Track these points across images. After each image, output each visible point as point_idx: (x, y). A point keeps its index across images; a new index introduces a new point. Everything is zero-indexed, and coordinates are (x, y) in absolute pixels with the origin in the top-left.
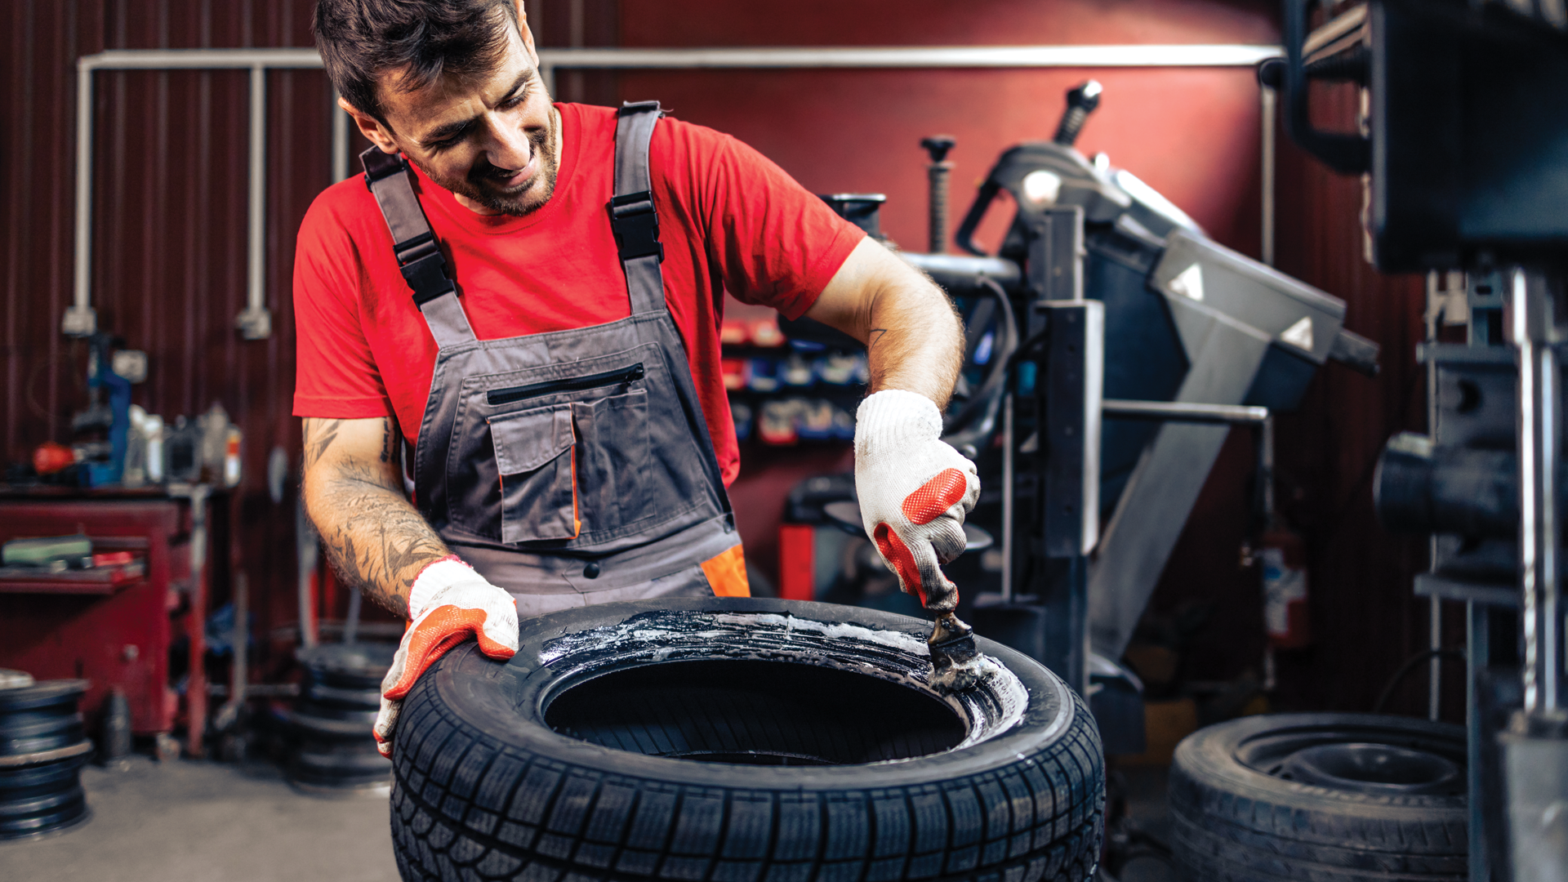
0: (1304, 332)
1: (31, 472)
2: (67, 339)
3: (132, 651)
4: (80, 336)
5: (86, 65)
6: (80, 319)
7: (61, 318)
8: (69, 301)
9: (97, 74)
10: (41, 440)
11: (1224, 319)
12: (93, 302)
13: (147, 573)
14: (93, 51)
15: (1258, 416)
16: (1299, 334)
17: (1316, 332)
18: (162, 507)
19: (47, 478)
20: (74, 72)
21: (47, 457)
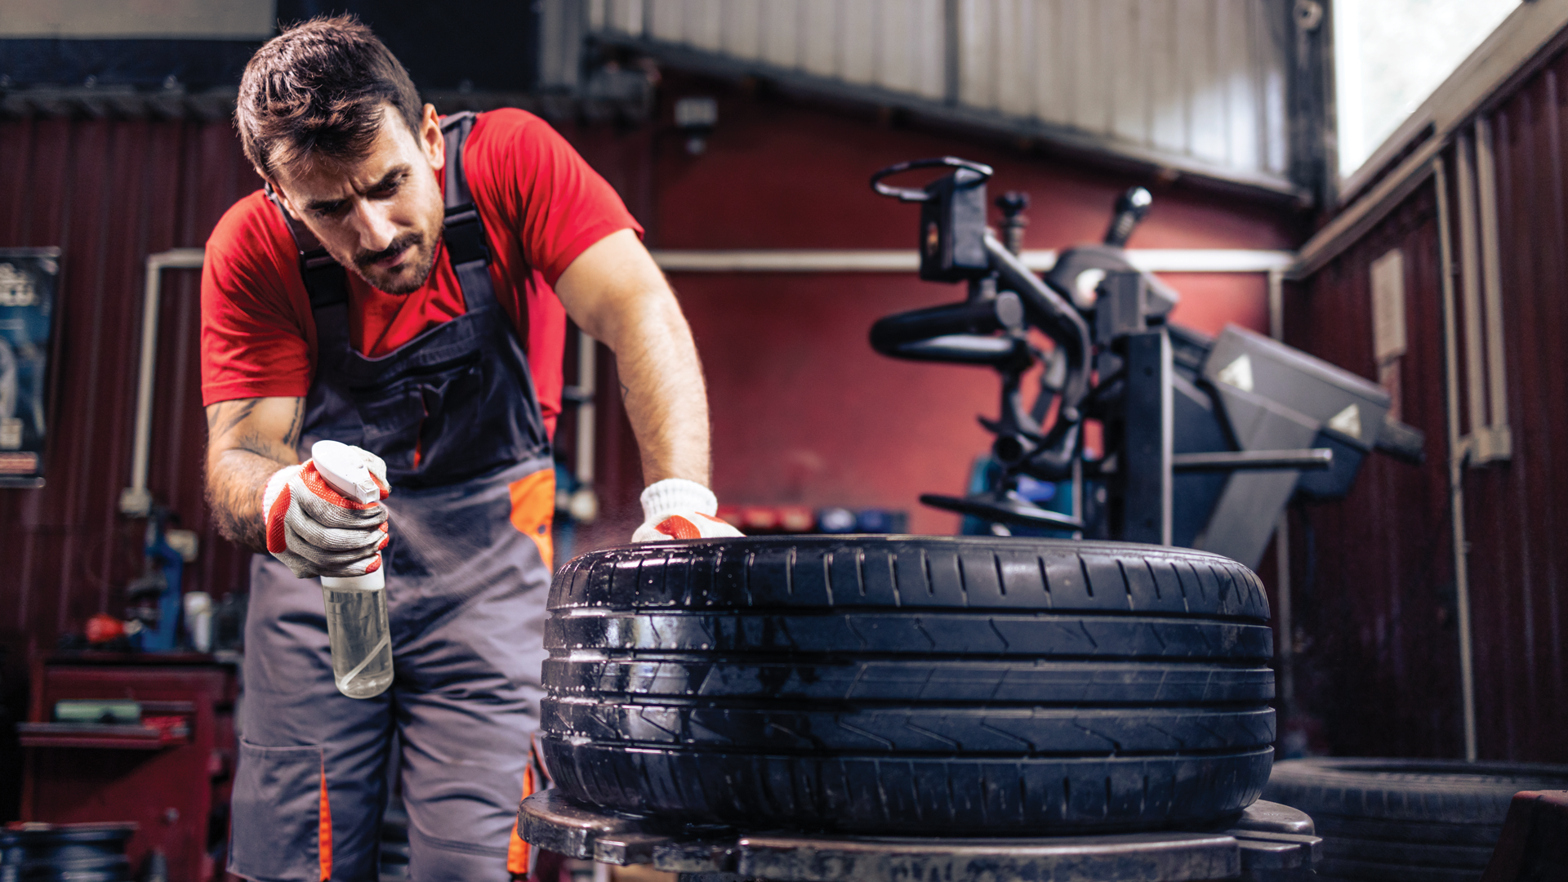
0: (1351, 419)
1: (82, 641)
2: (123, 518)
3: (172, 814)
4: (136, 517)
5: (155, 264)
6: (136, 500)
7: (118, 497)
8: (127, 482)
9: (166, 273)
10: (93, 612)
11: (1274, 407)
12: (150, 485)
13: (191, 737)
14: (162, 249)
15: (1323, 459)
16: (1346, 422)
17: (1362, 418)
18: (209, 675)
19: (98, 646)
20: (142, 271)
21: (98, 627)
